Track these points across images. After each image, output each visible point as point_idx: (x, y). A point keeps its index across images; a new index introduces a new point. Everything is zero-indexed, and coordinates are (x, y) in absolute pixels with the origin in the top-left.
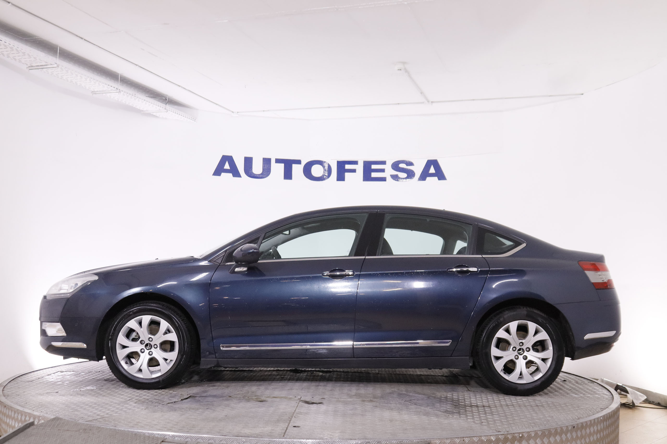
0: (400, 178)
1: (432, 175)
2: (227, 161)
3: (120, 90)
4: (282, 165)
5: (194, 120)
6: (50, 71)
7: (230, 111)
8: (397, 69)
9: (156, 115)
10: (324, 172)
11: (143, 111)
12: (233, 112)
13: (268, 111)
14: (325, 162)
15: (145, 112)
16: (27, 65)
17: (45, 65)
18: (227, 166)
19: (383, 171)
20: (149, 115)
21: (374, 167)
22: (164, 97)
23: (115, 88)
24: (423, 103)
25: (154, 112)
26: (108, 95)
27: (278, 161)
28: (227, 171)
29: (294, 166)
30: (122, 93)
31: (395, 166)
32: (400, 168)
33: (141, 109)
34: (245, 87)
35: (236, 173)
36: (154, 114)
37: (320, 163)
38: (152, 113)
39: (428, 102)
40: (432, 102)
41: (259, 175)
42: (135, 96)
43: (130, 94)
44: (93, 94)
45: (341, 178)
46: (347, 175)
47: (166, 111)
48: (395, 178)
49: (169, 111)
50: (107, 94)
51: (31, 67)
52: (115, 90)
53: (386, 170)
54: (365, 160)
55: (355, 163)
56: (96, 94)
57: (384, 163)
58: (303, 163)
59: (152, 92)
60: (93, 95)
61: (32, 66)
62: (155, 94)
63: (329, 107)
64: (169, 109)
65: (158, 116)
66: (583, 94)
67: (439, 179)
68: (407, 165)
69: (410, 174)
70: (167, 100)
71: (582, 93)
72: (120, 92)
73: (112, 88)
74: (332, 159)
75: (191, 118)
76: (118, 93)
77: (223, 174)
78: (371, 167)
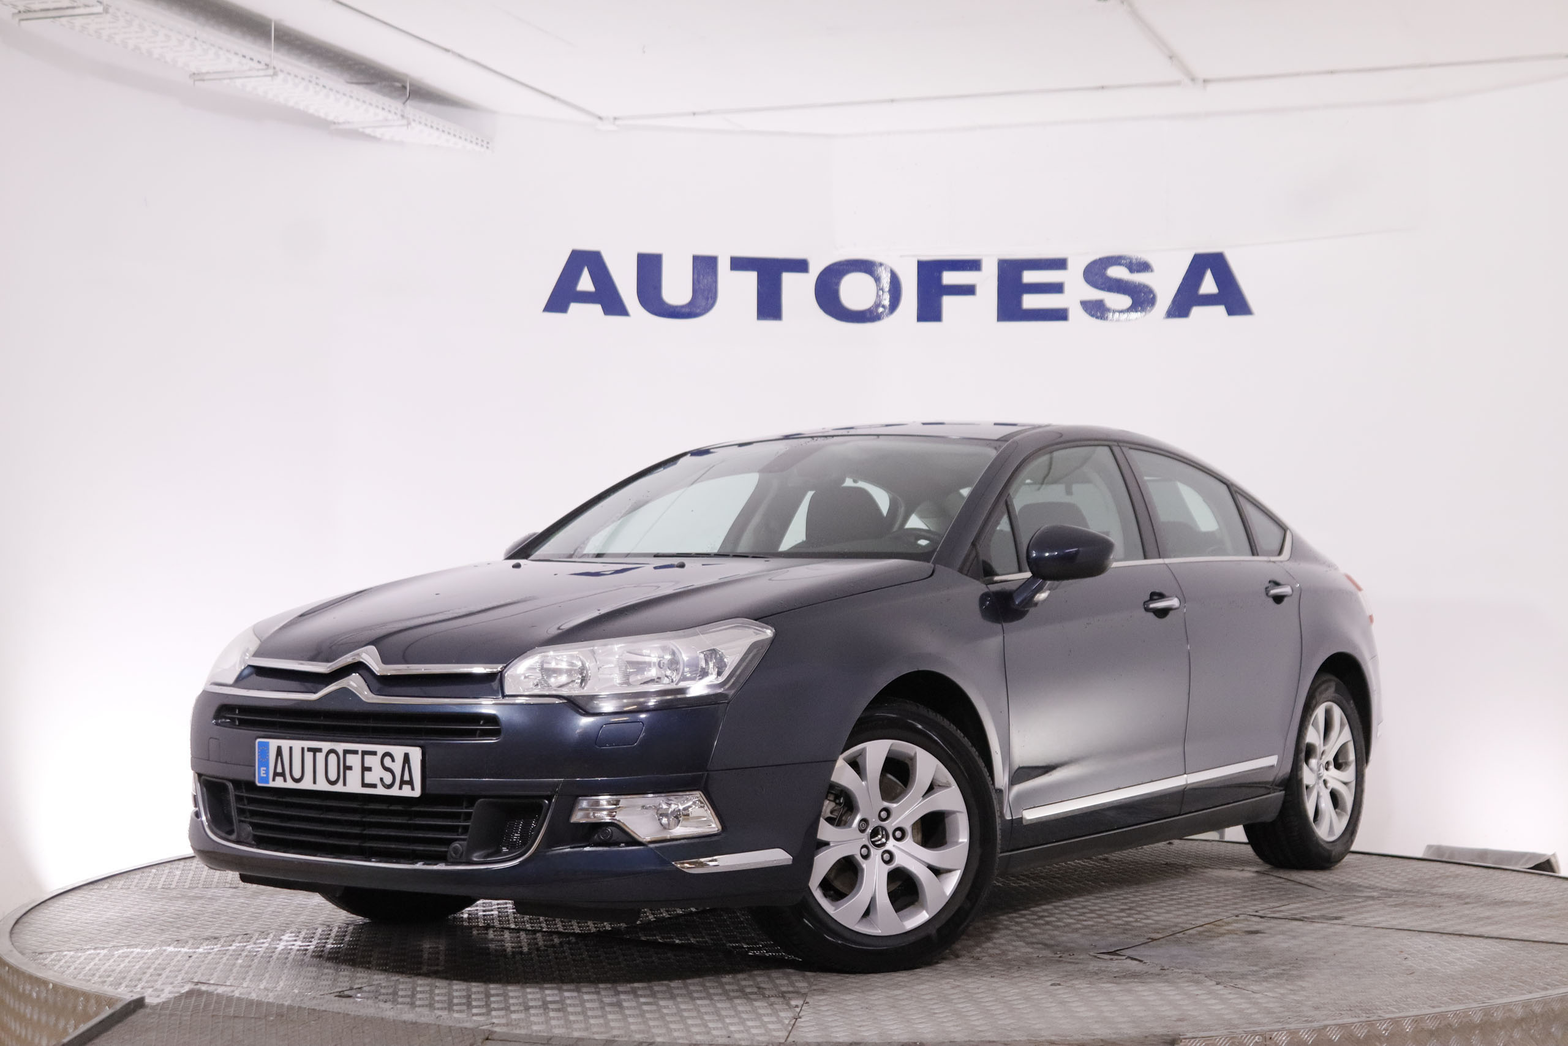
0: (1108, 310)
1: (1209, 300)
2: (586, 268)
3: (274, 68)
4: (753, 275)
5: (485, 144)
6: (79, 22)
7: (593, 115)
9: (372, 134)
10: (878, 296)
11: (334, 123)
12: (600, 118)
13: (708, 112)
14: (881, 265)
15: (341, 127)
16: (14, 6)
17: (68, 8)
18: (585, 283)
19: (1057, 288)
20: (356, 134)
21: (1030, 277)
22: (398, 80)
23: (261, 62)
24: (1177, 83)
25: (367, 127)
26: (238, 83)
27: (739, 264)
28: (585, 298)
29: (788, 279)
30: (281, 76)
31: (1096, 274)
32: (1110, 279)
33: (331, 118)
34: (645, 52)
35: (613, 304)
36: (368, 131)
37: (866, 267)
38: (361, 130)
39: (1193, 80)
40: (1205, 81)
41: (683, 307)
42: (317, 84)
43: (303, 79)
44: (194, 81)
45: (929, 311)
46: (949, 302)
47: (404, 122)
48: (1096, 309)
49: (413, 124)
50: (235, 79)
51: (24, 12)
52: (262, 69)
53: (1066, 288)
55: (973, 265)
56: (204, 80)
57: (1060, 264)
58: (815, 269)
59: (363, 67)
60: (196, 83)
61: (29, 11)
62: (372, 71)
63: (893, 101)
64: (415, 115)
65: (380, 137)
67: (1231, 312)
68: (1131, 271)
69: (1142, 298)
70: (404, 87)
72: (275, 74)
73: (254, 64)
74: (901, 256)
75: (477, 139)
76: (270, 78)
77: (574, 307)
78: (1020, 277)
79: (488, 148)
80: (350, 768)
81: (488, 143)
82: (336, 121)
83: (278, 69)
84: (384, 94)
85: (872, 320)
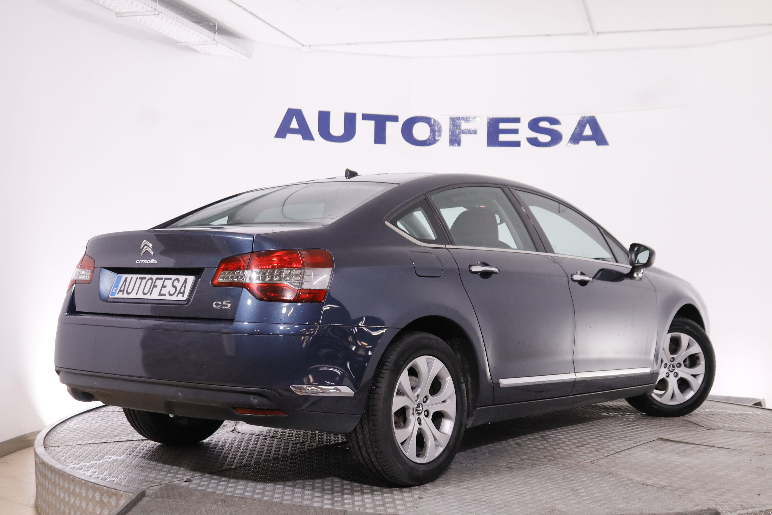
0: (540, 143)
1: (588, 138)
2: (294, 117)
3: (158, 11)
4: (373, 122)
5: (248, 56)
7: (300, 43)
9: (196, 49)
10: (431, 133)
11: (179, 42)
12: (303, 45)
13: (356, 44)
14: (432, 119)
15: (183, 44)
18: (294, 124)
19: (516, 131)
20: (188, 48)
21: (502, 126)
22: (212, 22)
23: (153, 8)
24: (585, 34)
25: (195, 45)
26: (139, 18)
27: (366, 117)
28: (294, 131)
29: (389, 124)
30: (161, 15)
31: (534, 125)
32: (541, 127)
33: (178, 40)
35: (307, 135)
36: (194, 47)
37: (427, 120)
38: (191, 46)
39: (593, 32)
40: (598, 33)
41: (340, 137)
42: (177, 21)
43: (170, 19)
44: (117, 17)
45: (455, 141)
47: (215, 42)
48: (534, 142)
49: (219, 44)
50: (137, 17)
52: (153, 11)
53: (520, 131)
54: (491, 117)
56: (122, 16)
57: (517, 120)
58: (402, 120)
59: (196, 15)
60: (118, 18)
62: (199, 17)
63: (446, 39)
64: (219, 40)
65: (199, 50)
68: (551, 124)
70: (215, 26)
72: (159, 14)
73: (149, 9)
74: (442, 115)
75: (245, 53)
76: (155, 16)
77: (289, 135)
78: (498, 126)
79: (250, 58)
81: (250, 56)
82: (180, 41)
83: (160, 12)
84: (206, 29)
85: (428, 145)
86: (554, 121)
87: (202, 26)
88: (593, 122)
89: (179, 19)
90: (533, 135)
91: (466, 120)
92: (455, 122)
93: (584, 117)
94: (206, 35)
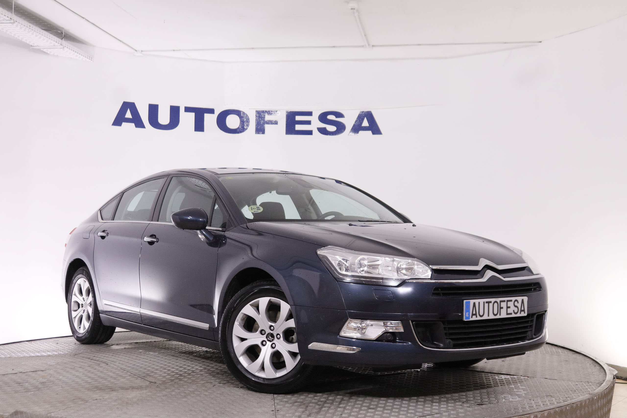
0: (328, 132)
1: (365, 129)
2: (129, 109)
3: (14, 20)
4: (193, 114)
5: (91, 59)
7: (134, 49)
8: (350, 8)
9: (46, 52)
10: (241, 123)
11: (32, 46)
12: (136, 51)
13: (180, 50)
14: (242, 112)
15: (35, 48)
18: (128, 115)
19: (309, 123)
20: (39, 51)
21: (298, 118)
22: (59, 30)
23: (9, 18)
24: (363, 46)
25: (45, 48)
27: (188, 109)
28: (128, 120)
29: (207, 116)
30: (16, 23)
31: (323, 117)
32: (329, 120)
33: (31, 44)
34: (164, 22)
35: (139, 124)
36: (45, 50)
37: (237, 113)
38: (42, 50)
39: (369, 45)
40: (373, 46)
41: (166, 125)
42: (30, 28)
45: (260, 130)
47: (62, 47)
48: (323, 131)
49: (65, 48)
52: (9, 20)
53: (312, 123)
57: (310, 114)
58: (217, 113)
59: (46, 24)
62: (49, 26)
63: (253, 48)
64: (65, 45)
65: (49, 53)
66: (541, 42)
67: (374, 133)
68: (336, 117)
69: (341, 128)
70: (62, 33)
71: (540, 40)
72: (14, 23)
74: (249, 109)
75: (88, 56)
76: (10, 24)
77: (124, 124)
78: (295, 118)
79: (91, 60)
80: (502, 308)
82: (33, 45)
83: (15, 20)
84: (54, 35)
85: (238, 133)
86: (339, 115)
87: (51, 33)
88: (369, 116)
89: (31, 26)
90: (323, 125)
91: (269, 113)
92: (260, 115)
93: (363, 112)
94: (54, 41)
